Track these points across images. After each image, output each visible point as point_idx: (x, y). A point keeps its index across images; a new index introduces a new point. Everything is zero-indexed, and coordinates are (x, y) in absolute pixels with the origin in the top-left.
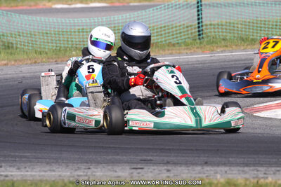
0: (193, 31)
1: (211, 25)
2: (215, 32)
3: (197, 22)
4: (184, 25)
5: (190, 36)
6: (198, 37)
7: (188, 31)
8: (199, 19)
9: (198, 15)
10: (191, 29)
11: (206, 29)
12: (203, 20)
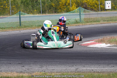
2: (24, 24)
6: (20, 26)
7: (17, 24)
9: (20, 19)
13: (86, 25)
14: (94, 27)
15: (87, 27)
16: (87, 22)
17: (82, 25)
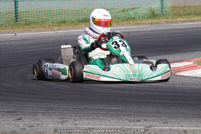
0: (12, 16)
1: (24, 12)
2: (26, 17)
3: (14, 10)
4: (6, 12)
5: (10, 19)
6: (15, 20)
7: (9, 16)
8: (16, 8)
9: (15, 5)
10: (11, 15)
11: (21, 15)
12: (19, 9)
13: (177, 21)
14: (194, 28)
15: (179, 28)
16: (177, 15)
17: (167, 22)
